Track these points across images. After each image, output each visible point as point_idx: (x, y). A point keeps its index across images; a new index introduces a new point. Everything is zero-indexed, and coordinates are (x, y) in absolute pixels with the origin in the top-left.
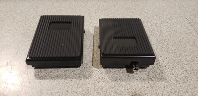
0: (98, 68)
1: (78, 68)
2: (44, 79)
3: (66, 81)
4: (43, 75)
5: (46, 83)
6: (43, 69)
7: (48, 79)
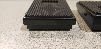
0: (87, 31)
1: (69, 31)
2: (39, 38)
3: (61, 40)
4: (37, 35)
5: (41, 41)
6: (37, 31)
7: (42, 38)
